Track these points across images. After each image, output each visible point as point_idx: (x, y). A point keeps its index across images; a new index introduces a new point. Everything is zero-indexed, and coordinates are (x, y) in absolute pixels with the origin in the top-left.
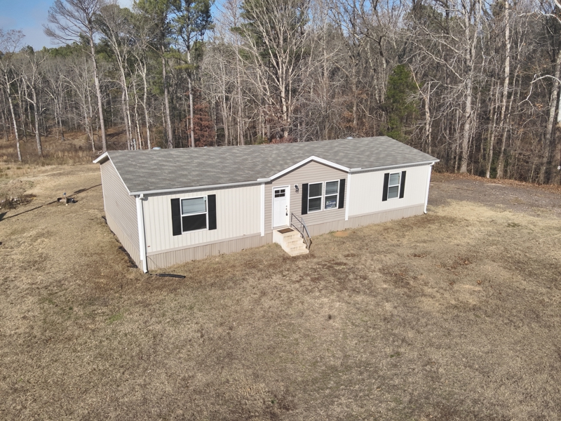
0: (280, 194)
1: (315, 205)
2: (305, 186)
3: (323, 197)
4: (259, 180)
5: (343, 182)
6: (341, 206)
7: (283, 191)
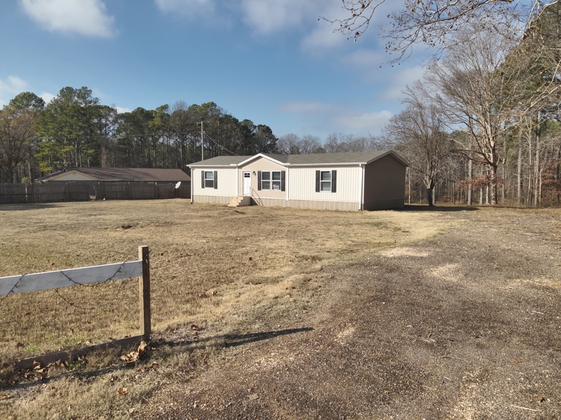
0: (247, 175)
1: (266, 186)
2: (259, 172)
3: (271, 181)
4: (232, 165)
5: (284, 173)
6: (283, 189)
7: (249, 174)
